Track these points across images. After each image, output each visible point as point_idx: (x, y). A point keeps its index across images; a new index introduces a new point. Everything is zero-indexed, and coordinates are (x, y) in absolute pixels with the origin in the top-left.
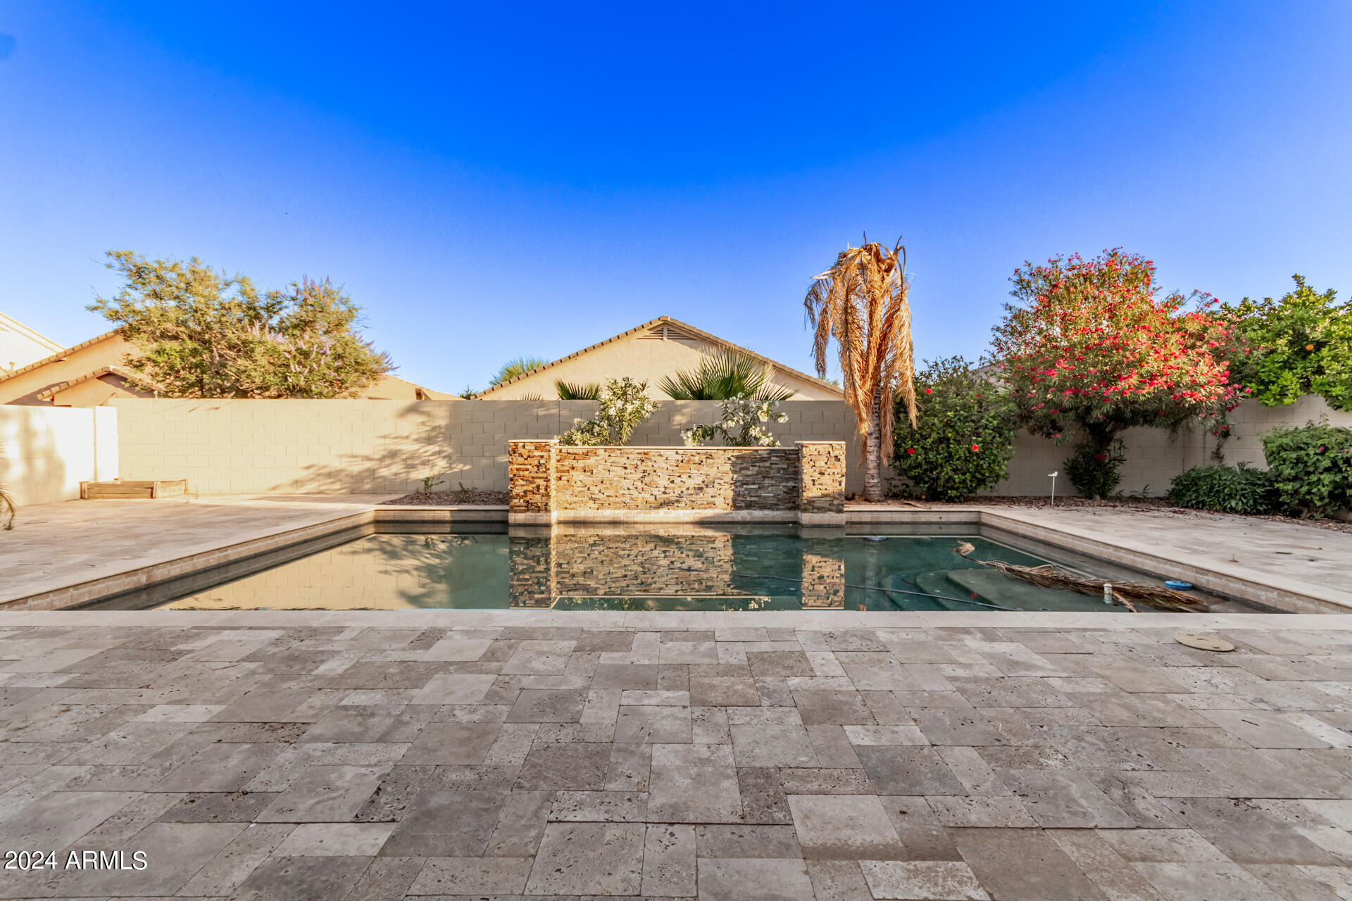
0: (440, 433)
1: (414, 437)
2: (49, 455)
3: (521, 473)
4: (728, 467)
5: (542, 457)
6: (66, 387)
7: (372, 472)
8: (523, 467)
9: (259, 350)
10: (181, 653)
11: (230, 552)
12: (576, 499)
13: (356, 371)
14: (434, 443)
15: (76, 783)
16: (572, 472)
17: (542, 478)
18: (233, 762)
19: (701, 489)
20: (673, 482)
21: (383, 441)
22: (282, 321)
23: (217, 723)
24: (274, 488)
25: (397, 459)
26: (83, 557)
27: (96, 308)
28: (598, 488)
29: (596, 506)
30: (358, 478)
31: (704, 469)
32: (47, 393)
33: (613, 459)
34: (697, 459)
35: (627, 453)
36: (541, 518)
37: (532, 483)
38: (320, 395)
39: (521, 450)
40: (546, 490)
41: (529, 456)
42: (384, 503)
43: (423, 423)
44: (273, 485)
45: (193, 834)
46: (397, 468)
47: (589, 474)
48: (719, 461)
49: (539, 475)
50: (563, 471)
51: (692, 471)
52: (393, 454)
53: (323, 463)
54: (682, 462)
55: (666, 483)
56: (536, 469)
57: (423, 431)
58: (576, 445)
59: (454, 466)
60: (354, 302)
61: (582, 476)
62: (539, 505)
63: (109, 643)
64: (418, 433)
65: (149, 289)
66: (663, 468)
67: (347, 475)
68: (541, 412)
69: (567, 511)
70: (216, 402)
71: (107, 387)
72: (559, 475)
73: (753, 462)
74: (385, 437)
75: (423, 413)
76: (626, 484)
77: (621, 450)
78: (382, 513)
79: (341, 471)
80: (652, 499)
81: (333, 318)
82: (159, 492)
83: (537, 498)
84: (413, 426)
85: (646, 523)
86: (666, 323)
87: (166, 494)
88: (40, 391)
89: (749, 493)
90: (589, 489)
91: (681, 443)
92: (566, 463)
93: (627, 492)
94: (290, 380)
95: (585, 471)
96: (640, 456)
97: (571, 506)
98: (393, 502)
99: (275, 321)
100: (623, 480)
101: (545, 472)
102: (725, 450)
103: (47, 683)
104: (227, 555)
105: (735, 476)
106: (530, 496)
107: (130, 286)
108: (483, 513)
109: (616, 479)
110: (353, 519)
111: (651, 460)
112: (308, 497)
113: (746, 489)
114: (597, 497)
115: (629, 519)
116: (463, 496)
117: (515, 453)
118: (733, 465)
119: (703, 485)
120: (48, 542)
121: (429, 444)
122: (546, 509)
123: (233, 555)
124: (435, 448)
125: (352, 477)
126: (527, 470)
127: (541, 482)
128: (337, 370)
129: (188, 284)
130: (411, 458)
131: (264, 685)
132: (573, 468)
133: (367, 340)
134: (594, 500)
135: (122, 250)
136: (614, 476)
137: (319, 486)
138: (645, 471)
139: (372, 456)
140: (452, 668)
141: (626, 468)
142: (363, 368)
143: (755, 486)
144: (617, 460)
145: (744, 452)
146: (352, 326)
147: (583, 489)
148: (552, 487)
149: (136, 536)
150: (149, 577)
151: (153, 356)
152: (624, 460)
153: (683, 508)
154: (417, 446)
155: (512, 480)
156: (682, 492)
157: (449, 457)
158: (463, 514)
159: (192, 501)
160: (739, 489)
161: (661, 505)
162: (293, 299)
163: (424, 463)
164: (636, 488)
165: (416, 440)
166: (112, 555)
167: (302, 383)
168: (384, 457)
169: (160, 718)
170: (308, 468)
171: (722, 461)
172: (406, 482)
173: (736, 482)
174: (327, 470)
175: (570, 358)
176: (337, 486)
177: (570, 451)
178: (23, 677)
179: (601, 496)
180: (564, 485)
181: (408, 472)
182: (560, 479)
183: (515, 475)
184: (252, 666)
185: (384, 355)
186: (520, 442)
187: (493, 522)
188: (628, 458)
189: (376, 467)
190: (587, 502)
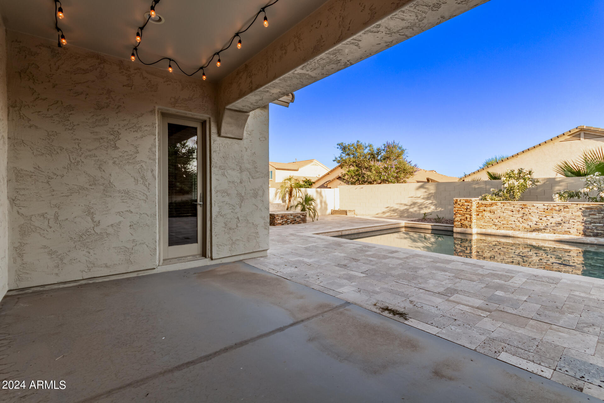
0: (432, 195)
1: (422, 197)
2: (325, 203)
3: (459, 212)
4: (580, 213)
5: (468, 205)
6: (330, 182)
7: (407, 210)
8: (460, 209)
9: (373, 168)
10: (342, 246)
11: (360, 230)
12: (486, 224)
13: (404, 173)
14: (430, 199)
15: (323, 259)
16: (484, 212)
17: (468, 214)
18: (346, 262)
19: (560, 224)
20: (541, 219)
21: (411, 199)
22: (381, 157)
23: (345, 257)
24: (377, 214)
25: (416, 206)
26: (330, 227)
27: (335, 160)
28: (498, 220)
29: (497, 228)
30: (403, 212)
31: (563, 214)
32: (326, 184)
33: (506, 207)
34: (557, 208)
35: (513, 205)
36: (468, 230)
37: (464, 216)
38: (391, 182)
39: (459, 202)
40: (470, 219)
41: (462, 205)
42: (409, 221)
43: (426, 192)
44: (377, 213)
45: (337, 268)
46: (416, 209)
47: (493, 213)
48: (573, 210)
49: (467, 213)
50: (480, 212)
51: (554, 214)
52: (414, 204)
53: (392, 206)
54: (547, 209)
55: (537, 220)
56: (465, 210)
57: (425, 195)
58: (488, 200)
59: (437, 208)
60: (404, 148)
61: (489, 214)
62: (467, 225)
63: (331, 242)
64: (424, 196)
65: (347, 152)
66: (535, 212)
67: (399, 211)
68: (477, 186)
69: (482, 229)
70: (362, 186)
71: (339, 182)
72: (478, 213)
73: (599, 211)
74: (412, 197)
75: (425, 188)
76: (513, 219)
77: (510, 203)
78: (407, 224)
79: (397, 209)
80: (528, 227)
81: (396, 155)
82: (348, 213)
83: (466, 223)
84: (422, 193)
85: (524, 238)
86: (582, 130)
87: (350, 214)
88: (324, 183)
89: (596, 228)
90: (492, 220)
91: (552, 200)
92: (481, 208)
93: (513, 223)
94: (382, 178)
95: (490, 212)
96: (521, 206)
97: (484, 227)
98: (412, 221)
99: (379, 158)
100: (511, 217)
101: (470, 212)
102: (577, 204)
103: (321, 246)
104: (359, 231)
105: (585, 218)
106: (463, 221)
107: (342, 153)
108: (444, 227)
109: (507, 216)
110: (397, 225)
111: (527, 208)
112: (387, 217)
113: (593, 226)
114: (497, 224)
115: (515, 235)
116: (438, 220)
117: (456, 203)
118: (583, 212)
119: (561, 222)
120: (324, 223)
121: (428, 200)
122: (470, 227)
123: (361, 231)
124: (430, 201)
125: (401, 211)
126: (462, 210)
127: (468, 216)
128: (397, 173)
129: (356, 149)
130: (421, 205)
131: (355, 253)
132: (485, 211)
133: (409, 160)
134: (496, 225)
135: (340, 142)
136: (506, 215)
137: (391, 214)
138: (524, 213)
139: (408, 204)
140: (394, 258)
141: (513, 211)
142: (407, 171)
143: (601, 225)
144: (508, 207)
145: (591, 205)
146: (403, 156)
147: (489, 220)
148: (473, 218)
149: (341, 224)
150: (341, 233)
151: (347, 173)
152: (512, 208)
153: (548, 233)
154: (423, 201)
155: (455, 214)
156: (547, 225)
157: (435, 205)
158: (436, 227)
159: (356, 216)
160: (588, 225)
161: (534, 230)
162: (384, 150)
163: (426, 207)
164: (519, 221)
165: (423, 198)
166: (335, 227)
167: (386, 178)
168: (411, 205)
169: (337, 254)
170: (387, 207)
171: (575, 209)
172: (419, 214)
173: (586, 221)
174: (393, 209)
175: (513, 156)
176: (396, 214)
177: (483, 203)
178: (318, 245)
179: (499, 224)
180: (480, 218)
181: (420, 211)
182: (478, 215)
183: (456, 212)
184: (354, 250)
185: (415, 165)
186: (459, 199)
187: (448, 231)
188: (514, 207)
189: (409, 208)
190: (491, 226)
